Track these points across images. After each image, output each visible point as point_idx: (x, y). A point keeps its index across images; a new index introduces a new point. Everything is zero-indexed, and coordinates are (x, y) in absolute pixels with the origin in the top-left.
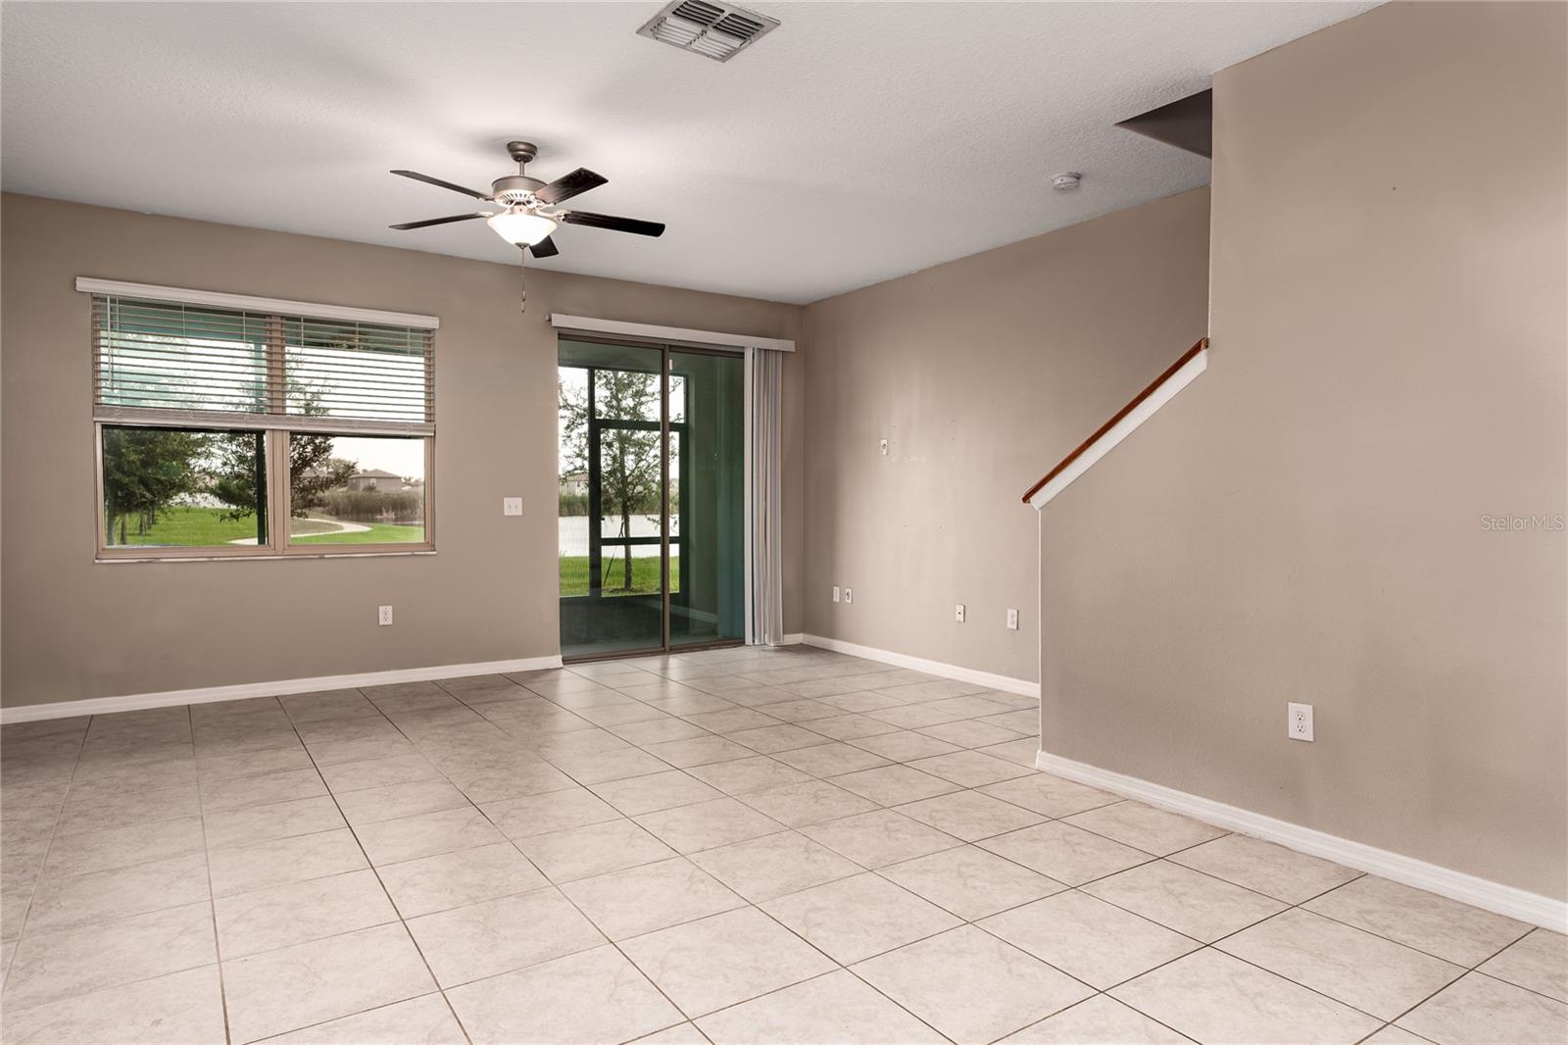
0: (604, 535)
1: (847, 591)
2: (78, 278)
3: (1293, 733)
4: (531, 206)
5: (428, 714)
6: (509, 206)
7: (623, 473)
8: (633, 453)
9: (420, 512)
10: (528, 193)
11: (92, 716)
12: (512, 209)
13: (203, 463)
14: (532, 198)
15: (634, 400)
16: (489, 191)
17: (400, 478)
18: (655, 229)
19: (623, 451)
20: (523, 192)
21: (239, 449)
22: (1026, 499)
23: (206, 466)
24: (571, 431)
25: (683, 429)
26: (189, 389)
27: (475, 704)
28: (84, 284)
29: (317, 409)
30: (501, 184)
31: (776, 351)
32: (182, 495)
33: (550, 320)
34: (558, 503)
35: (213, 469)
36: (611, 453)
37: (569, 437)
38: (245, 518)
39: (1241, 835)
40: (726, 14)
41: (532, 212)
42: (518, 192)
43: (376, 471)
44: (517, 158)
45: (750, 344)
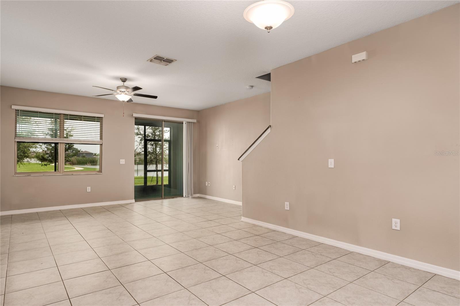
0: (148, 169)
1: (209, 183)
2: (12, 106)
3: (286, 209)
4: (125, 93)
5: (99, 213)
6: (120, 93)
7: (156, 152)
8: (159, 147)
9: (98, 163)
10: (125, 90)
11: (12, 215)
12: (121, 93)
13: (34, 149)
14: (126, 91)
15: (159, 133)
16: (115, 89)
17: (93, 153)
18: (155, 97)
19: (156, 147)
20: (124, 89)
21: (47, 146)
22: (239, 159)
23: (35, 150)
24: (142, 141)
25: (169, 142)
26: (31, 128)
27: (112, 211)
28: (14, 107)
29: (70, 135)
30: (118, 88)
31: (192, 122)
32: (28, 159)
33: (133, 115)
34: (134, 161)
35: (37, 151)
36: (153, 147)
37: (141, 143)
38: (49, 165)
39: (277, 231)
40: (165, 59)
41: (126, 94)
42: (122, 89)
43: (85, 151)
44: (122, 81)
45: (185, 121)
